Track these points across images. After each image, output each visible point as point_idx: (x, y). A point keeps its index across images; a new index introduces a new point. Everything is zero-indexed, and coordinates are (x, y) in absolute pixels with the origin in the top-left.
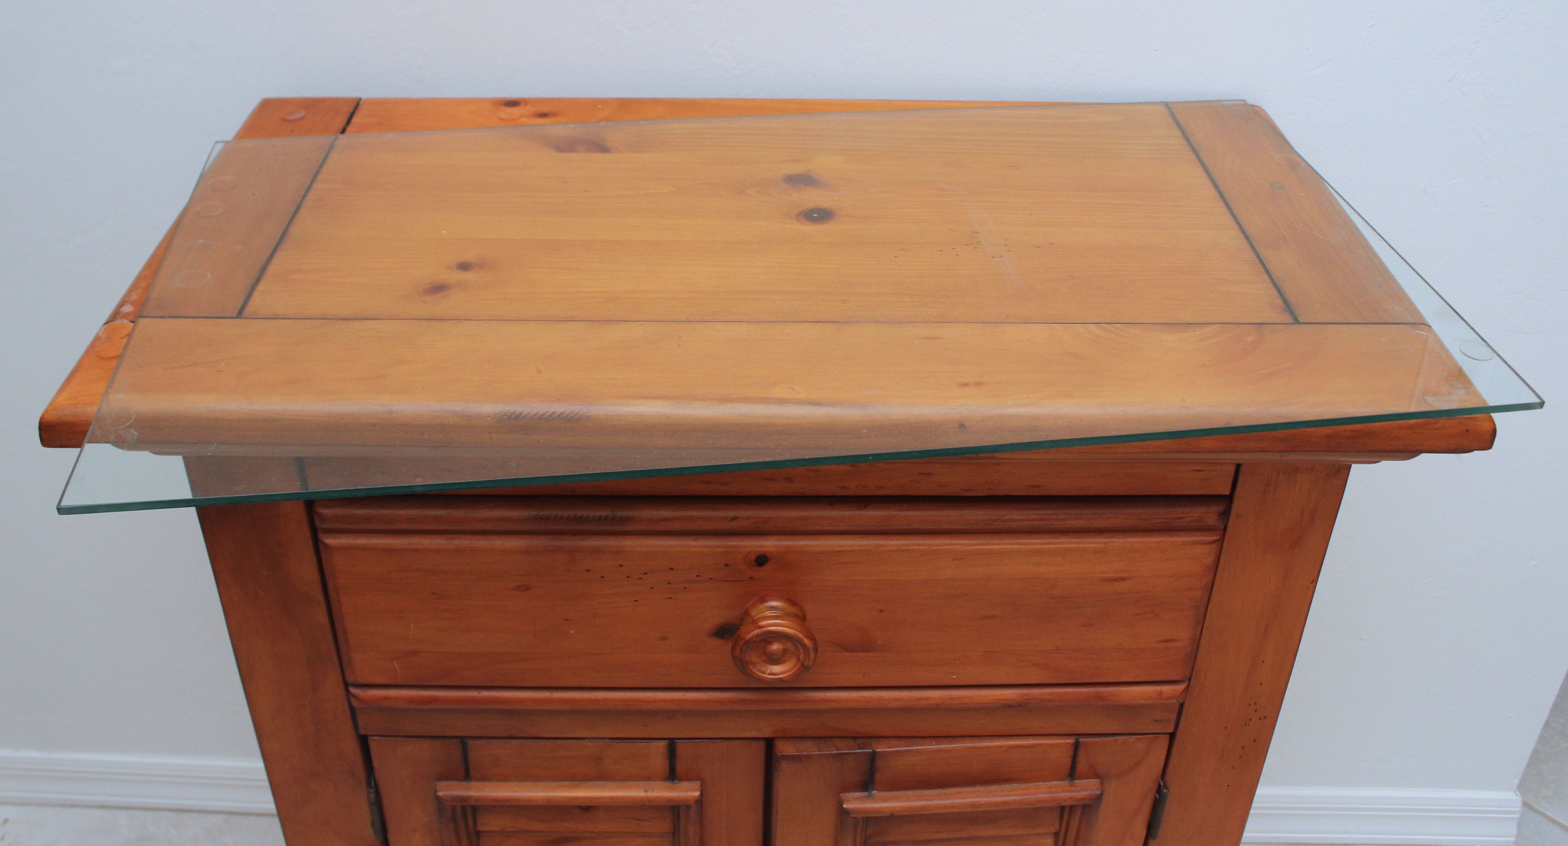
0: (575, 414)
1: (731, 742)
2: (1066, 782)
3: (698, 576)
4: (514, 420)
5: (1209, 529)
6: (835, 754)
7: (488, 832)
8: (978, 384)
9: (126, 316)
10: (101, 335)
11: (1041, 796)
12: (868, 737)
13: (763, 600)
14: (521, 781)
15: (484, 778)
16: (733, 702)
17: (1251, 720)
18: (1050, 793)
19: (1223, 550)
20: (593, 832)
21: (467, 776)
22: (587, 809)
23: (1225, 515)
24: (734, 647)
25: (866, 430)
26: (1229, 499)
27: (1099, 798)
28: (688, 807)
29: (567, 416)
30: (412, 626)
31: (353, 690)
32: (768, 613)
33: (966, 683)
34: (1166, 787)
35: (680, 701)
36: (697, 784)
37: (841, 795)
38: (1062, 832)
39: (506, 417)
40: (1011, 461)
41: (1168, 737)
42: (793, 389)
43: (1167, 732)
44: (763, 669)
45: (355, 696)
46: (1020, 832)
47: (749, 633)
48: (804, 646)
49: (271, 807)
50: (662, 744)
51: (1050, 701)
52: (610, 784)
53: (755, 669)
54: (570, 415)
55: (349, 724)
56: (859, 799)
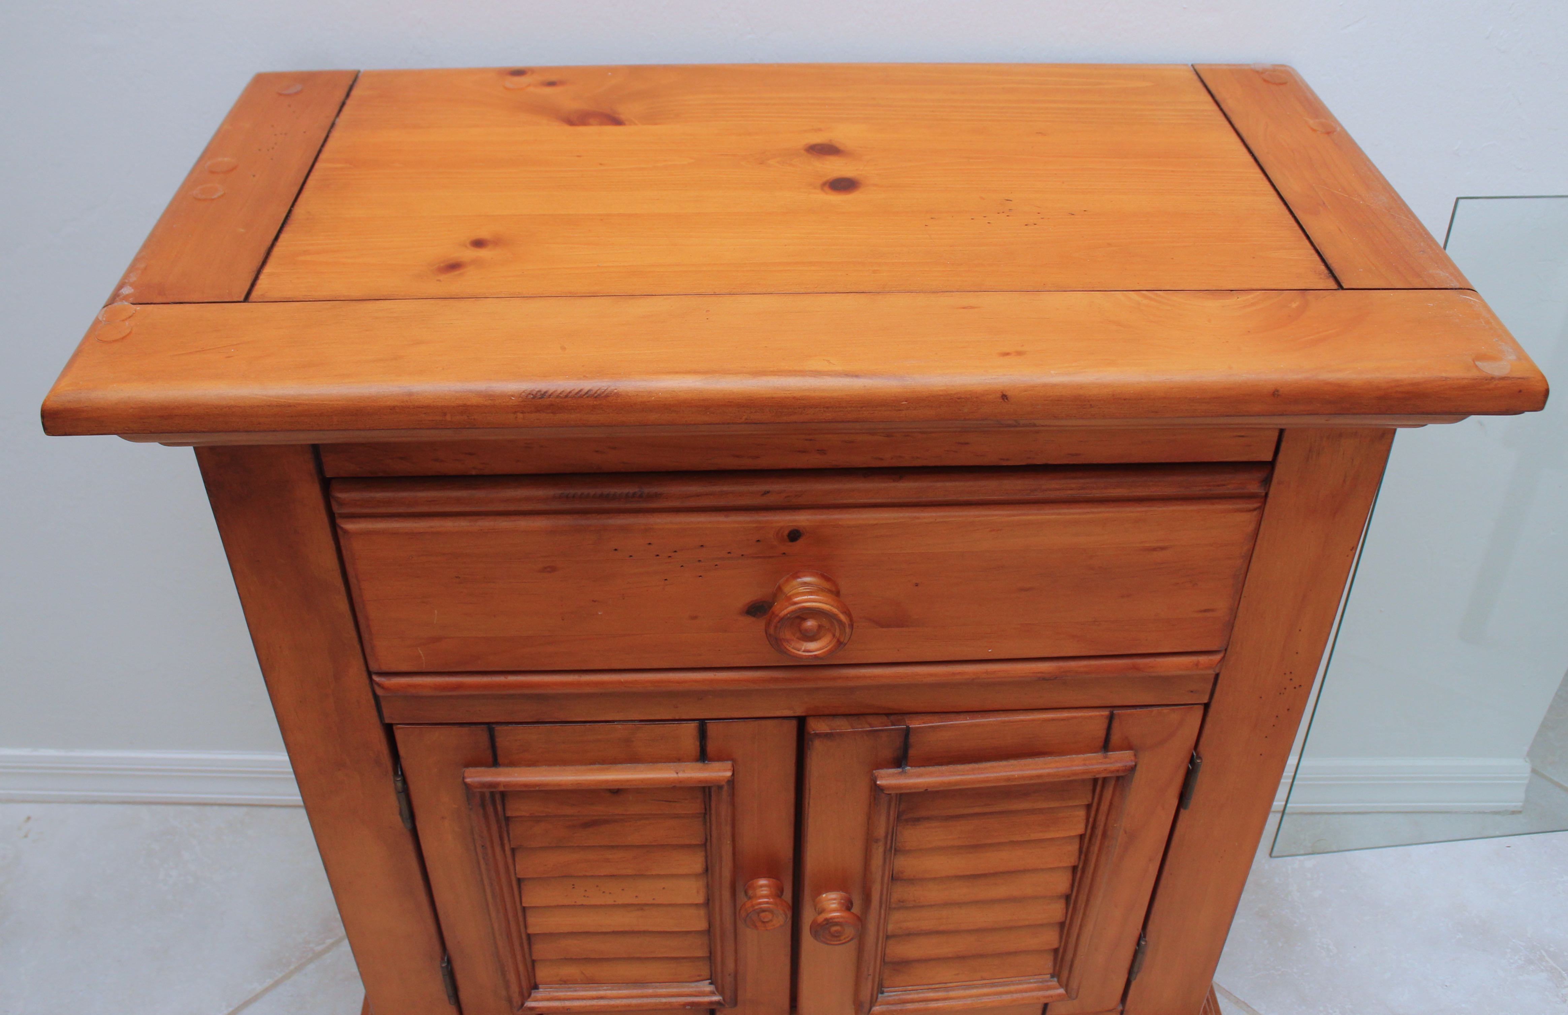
0: (603, 391)
1: (763, 722)
2: (1100, 755)
3: (729, 553)
4: (540, 398)
5: (1251, 497)
6: (868, 731)
7: (516, 817)
8: (1019, 353)
9: (126, 298)
10: (100, 318)
11: (1074, 768)
12: (901, 714)
13: (796, 576)
14: (549, 765)
15: (512, 764)
16: (764, 681)
17: (1285, 689)
18: (1085, 765)
19: (1263, 518)
20: (623, 815)
21: (495, 762)
22: (616, 792)
23: (1267, 481)
24: (768, 625)
25: (906, 401)
26: (1270, 465)
27: (1133, 769)
28: (720, 787)
29: (596, 393)
30: (436, 612)
31: (376, 678)
32: (801, 589)
33: (1002, 657)
34: (1199, 757)
35: (711, 681)
36: (729, 763)
37: (874, 771)
38: (1095, 805)
39: (532, 396)
40: (1052, 428)
41: (1202, 707)
42: (828, 361)
43: (1201, 702)
44: (798, 646)
45: (379, 685)
46: (1053, 805)
47: (784, 610)
48: (840, 622)
49: (298, 798)
50: (693, 724)
51: (1087, 673)
52: (641, 766)
53: (789, 646)
54: (598, 392)
55: (374, 713)
56: (893, 775)
